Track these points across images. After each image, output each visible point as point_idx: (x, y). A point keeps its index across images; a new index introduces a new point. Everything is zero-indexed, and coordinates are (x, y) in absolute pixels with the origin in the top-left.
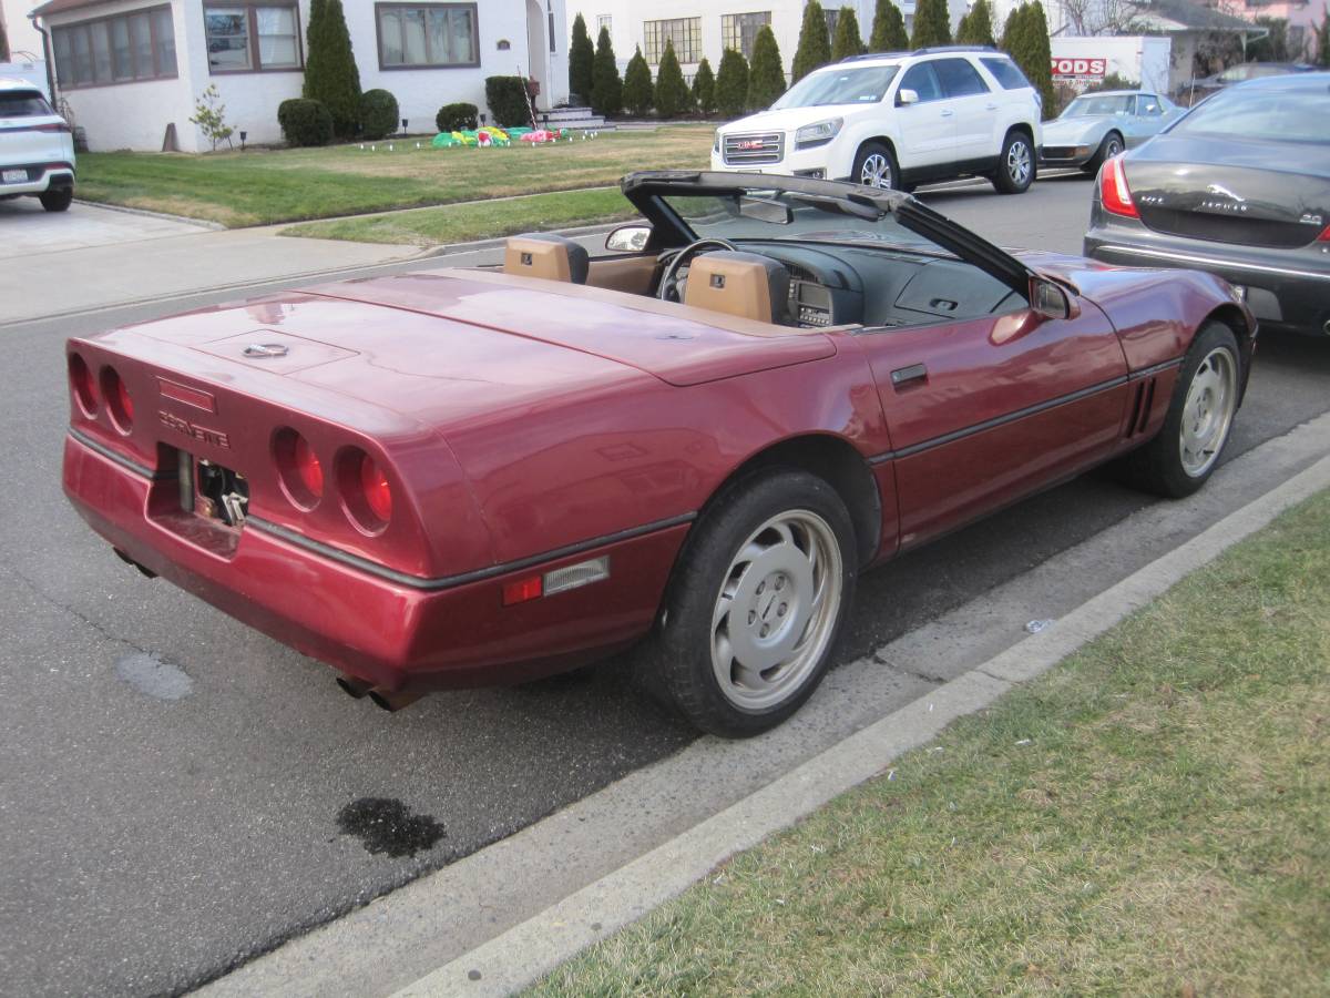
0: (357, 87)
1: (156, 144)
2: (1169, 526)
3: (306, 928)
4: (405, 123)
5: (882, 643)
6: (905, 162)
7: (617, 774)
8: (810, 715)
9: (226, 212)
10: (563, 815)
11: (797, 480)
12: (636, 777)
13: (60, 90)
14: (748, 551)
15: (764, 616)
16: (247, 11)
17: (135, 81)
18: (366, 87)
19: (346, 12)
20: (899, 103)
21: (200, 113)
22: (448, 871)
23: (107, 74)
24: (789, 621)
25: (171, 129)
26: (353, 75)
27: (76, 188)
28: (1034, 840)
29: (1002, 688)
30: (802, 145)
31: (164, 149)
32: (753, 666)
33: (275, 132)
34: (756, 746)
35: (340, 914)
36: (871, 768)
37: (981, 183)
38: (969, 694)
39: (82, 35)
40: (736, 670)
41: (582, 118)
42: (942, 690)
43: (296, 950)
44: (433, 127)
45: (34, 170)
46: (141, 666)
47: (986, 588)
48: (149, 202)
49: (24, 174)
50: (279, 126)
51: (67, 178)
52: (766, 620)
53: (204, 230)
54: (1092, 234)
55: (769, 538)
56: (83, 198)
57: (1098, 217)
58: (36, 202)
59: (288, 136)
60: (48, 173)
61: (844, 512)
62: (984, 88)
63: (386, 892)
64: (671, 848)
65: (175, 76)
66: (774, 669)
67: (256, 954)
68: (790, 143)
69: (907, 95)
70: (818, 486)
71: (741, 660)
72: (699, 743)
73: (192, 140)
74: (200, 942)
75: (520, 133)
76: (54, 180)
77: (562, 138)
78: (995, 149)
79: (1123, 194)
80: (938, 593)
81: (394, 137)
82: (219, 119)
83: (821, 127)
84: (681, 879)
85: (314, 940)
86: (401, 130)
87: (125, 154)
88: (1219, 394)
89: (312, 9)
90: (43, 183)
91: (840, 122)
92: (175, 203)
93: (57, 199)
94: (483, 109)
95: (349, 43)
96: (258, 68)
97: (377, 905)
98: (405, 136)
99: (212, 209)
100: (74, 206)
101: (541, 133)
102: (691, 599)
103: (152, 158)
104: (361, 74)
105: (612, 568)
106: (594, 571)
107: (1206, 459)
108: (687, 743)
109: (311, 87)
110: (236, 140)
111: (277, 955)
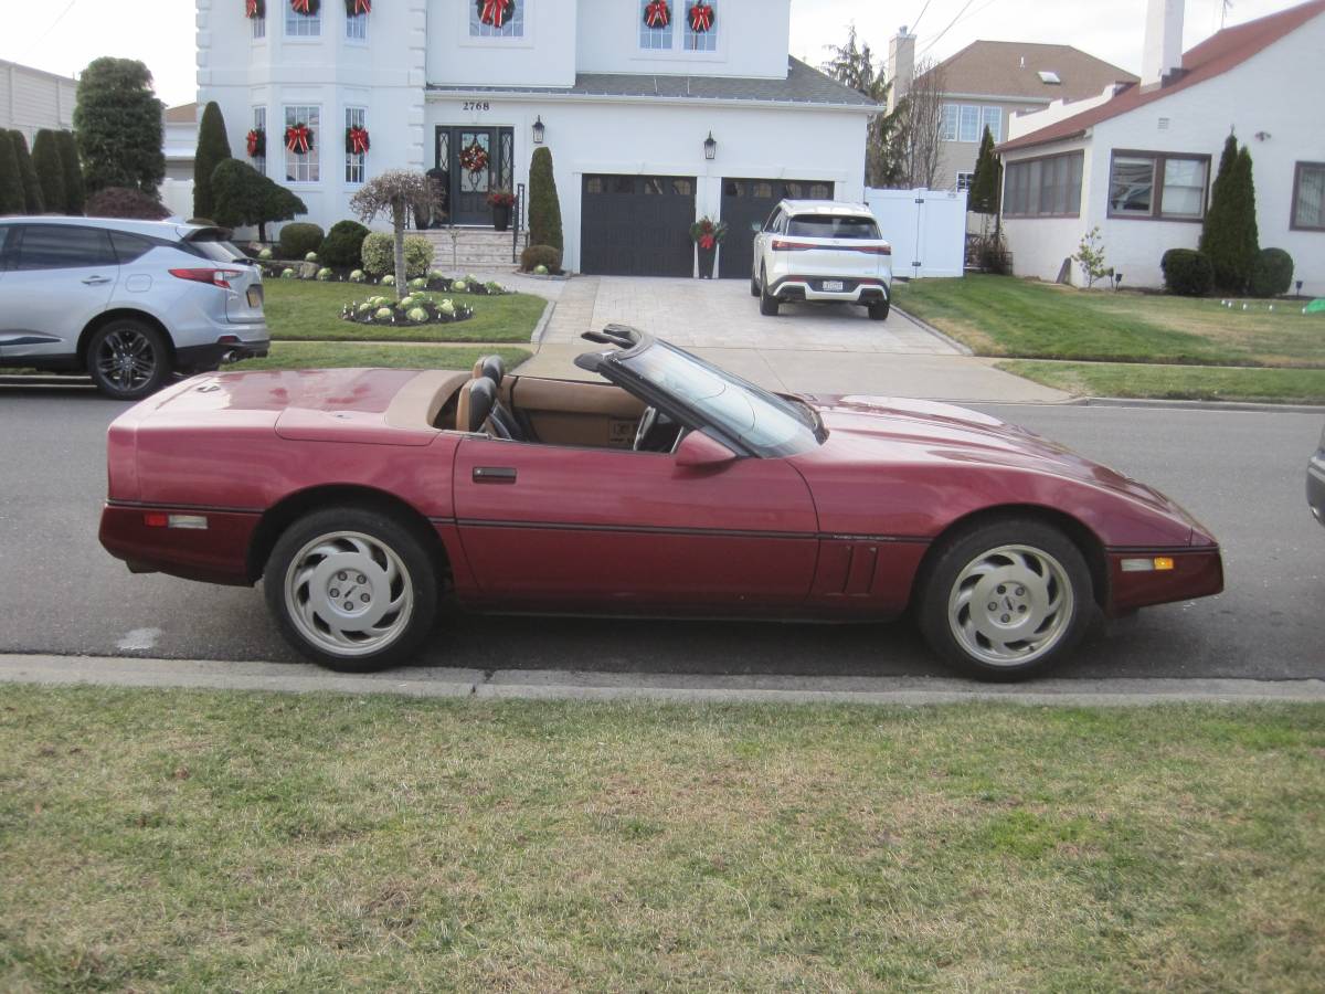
0: (1253, 243)
1: (1051, 274)
4: (1299, 285)
16: (1155, 161)
17: (1051, 217)
18: (1264, 242)
19: (1254, 170)
21: (1081, 252)
24: (371, 606)
25: (1067, 264)
31: (1057, 282)
32: (335, 625)
40: (320, 623)
45: (850, 283)
49: (840, 286)
50: (1161, 273)
51: (878, 293)
52: (349, 598)
53: (954, 352)
55: (344, 545)
59: (1168, 284)
60: (861, 287)
65: (1078, 216)
66: (360, 635)
71: (325, 618)
73: (1081, 277)
76: (864, 293)
81: (1287, 298)
82: (1100, 260)
86: (1292, 290)
89: (1221, 164)
90: (856, 294)
92: (959, 327)
93: (877, 309)
95: (1253, 201)
96: (1157, 215)
98: (1298, 297)
99: (977, 336)
104: (1260, 230)
105: (210, 525)
106: (199, 523)
109: (1206, 239)
110: (1111, 281)
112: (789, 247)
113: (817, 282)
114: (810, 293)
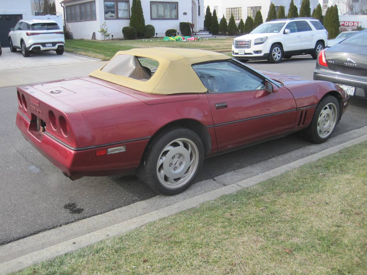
0: (144, 24)
1: (90, 38)
2: (312, 151)
3: (45, 230)
4: (157, 34)
5: (217, 176)
6: (285, 49)
7: (133, 202)
8: (189, 192)
9: (103, 56)
10: (116, 210)
11: (184, 130)
12: (138, 203)
13: (67, 23)
14: (168, 148)
15: (175, 165)
16: (115, 3)
17: (86, 21)
18: (146, 24)
19: (142, 4)
20: (284, 33)
21: (101, 30)
22: (83, 221)
23: (79, 19)
24: (183, 166)
25: (94, 34)
26: (143, 20)
27: (65, 49)
28: (220, 225)
29: (239, 188)
30: (256, 44)
31: (92, 39)
32: (171, 178)
33: (121, 35)
34: (172, 198)
35: (54, 228)
36: (194, 205)
37: (309, 56)
38: (230, 189)
39: (73, 8)
40: (166, 179)
41: (206, 34)
42: (224, 188)
43: (41, 234)
44: (164, 35)
45: (54, 44)
46: (33, 168)
47: (251, 164)
48: (83, 53)
49: (51, 45)
50: (122, 34)
51: (62, 46)
52: (176, 166)
53: (96, 61)
54: (316, 71)
55: (176, 145)
56: (67, 51)
57: (318, 67)
58: (55, 52)
59: (125, 37)
60: (57, 45)
61: (199, 140)
62: (310, 29)
63: (66, 224)
64: (134, 220)
65: (96, 20)
66: (179, 179)
67: (31, 235)
68: (253, 43)
69: (287, 31)
70: (190, 132)
71: (167, 175)
72: (158, 196)
73: (99, 37)
74: (19, 231)
75: (187, 38)
76: (59, 46)
77: (198, 40)
78: (313, 47)
79: (324, 60)
80: (238, 164)
81: (154, 38)
82: (106, 32)
83: (262, 39)
84: (133, 227)
85: (45, 233)
86: (155, 36)
87: (82, 40)
88: (332, 116)
89: (133, 3)
90: (56, 47)
91: (267, 38)
92: (90, 54)
93: (60, 51)
94: (178, 31)
95: (142, 12)
96: (118, 18)
97: (63, 226)
98: (156, 38)
99: (99, 55)
100: (64, 53)
101: (193, 38)
102: (151, 159)
103: (89, 41)
104: (145, 20)
105: (126, 149)
106: (121, 149)
107: (328, 133)
108: (154, 196)
109: (131, 24)
110: (111, 37)
111: (36, 236)
112: (33, 34)
113: (44, 44)
114: (42, 48)
